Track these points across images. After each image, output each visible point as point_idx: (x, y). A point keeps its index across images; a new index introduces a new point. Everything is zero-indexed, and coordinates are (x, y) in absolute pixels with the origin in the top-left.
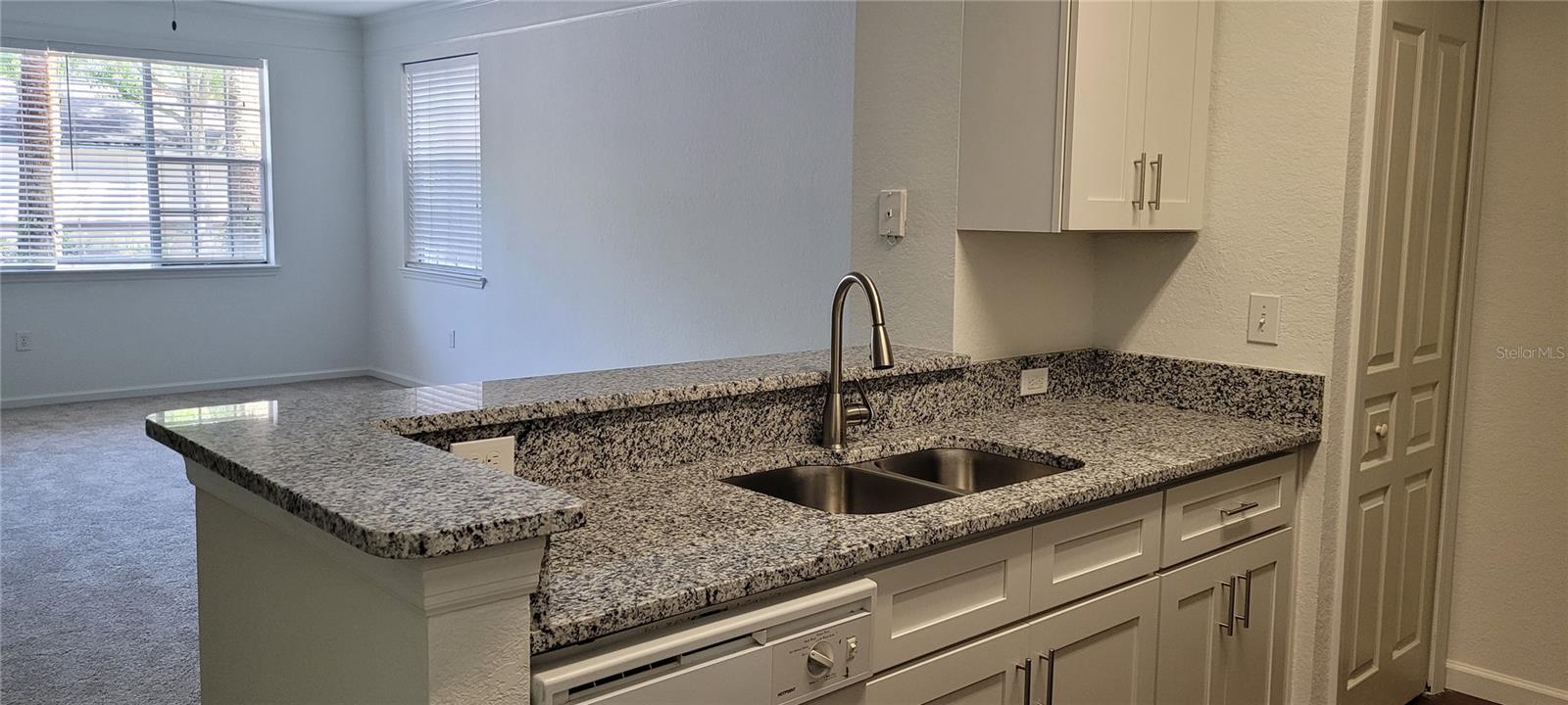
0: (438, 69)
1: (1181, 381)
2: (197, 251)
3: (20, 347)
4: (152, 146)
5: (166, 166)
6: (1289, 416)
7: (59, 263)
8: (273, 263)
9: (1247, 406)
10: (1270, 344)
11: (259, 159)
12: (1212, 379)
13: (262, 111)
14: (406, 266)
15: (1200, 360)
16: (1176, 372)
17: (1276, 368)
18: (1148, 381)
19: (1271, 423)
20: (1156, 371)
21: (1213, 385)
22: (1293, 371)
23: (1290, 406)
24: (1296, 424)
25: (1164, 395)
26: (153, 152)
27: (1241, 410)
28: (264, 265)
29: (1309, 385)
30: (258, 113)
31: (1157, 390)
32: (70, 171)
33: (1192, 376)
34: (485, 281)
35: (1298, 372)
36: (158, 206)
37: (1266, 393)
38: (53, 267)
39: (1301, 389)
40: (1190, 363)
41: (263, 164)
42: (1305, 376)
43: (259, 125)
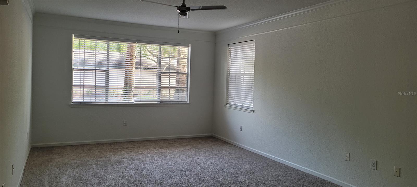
0: (240, 46)
2: (169, 98)
3: (124, 125)
4: (160, 69)
5: (163, 74)
7: (135, 101)
8: (188, 102)
11: (186, 72)
13: (188, 59)
14: (226, 104)
26: (160, 71)
28: (186, 103)
30: (187, 59)
32: (139, 76)
34: (254, 111)
36: (160, 85)
38: (133, 102)
41: (187, 74)
43: (187, 63)
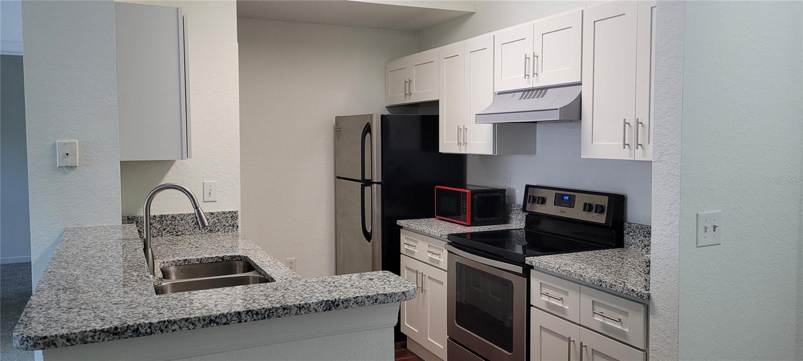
1: (176, 224)
6: (227, 229)
9: (209, 228)
10: (214, 201)
12: (192, 220)
15: (185, 213)
16: (174, 220)
17: (220, 211)
18: (159, 226)
19: (220, 233)
20: (163, 221)
21: (192, 222)
22: (228, 210)
23: (227, 225)
24: (230, 231)
25: (168, 231)
27: (207, 230)
29: (234, 215)
31: (164, 230)
33: (182, 220)
35: (229, 210)
37: (217, 221)
39: (231, 217)
40: (181, 215)
42: (233, 212)
